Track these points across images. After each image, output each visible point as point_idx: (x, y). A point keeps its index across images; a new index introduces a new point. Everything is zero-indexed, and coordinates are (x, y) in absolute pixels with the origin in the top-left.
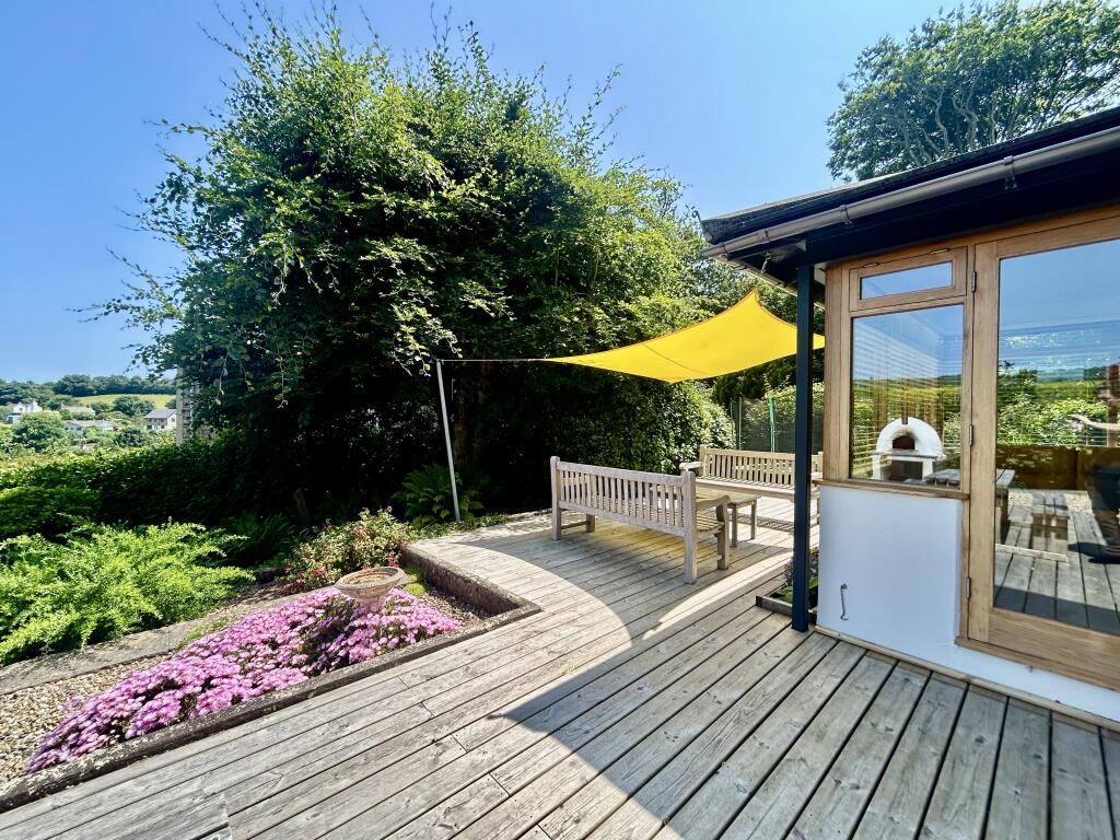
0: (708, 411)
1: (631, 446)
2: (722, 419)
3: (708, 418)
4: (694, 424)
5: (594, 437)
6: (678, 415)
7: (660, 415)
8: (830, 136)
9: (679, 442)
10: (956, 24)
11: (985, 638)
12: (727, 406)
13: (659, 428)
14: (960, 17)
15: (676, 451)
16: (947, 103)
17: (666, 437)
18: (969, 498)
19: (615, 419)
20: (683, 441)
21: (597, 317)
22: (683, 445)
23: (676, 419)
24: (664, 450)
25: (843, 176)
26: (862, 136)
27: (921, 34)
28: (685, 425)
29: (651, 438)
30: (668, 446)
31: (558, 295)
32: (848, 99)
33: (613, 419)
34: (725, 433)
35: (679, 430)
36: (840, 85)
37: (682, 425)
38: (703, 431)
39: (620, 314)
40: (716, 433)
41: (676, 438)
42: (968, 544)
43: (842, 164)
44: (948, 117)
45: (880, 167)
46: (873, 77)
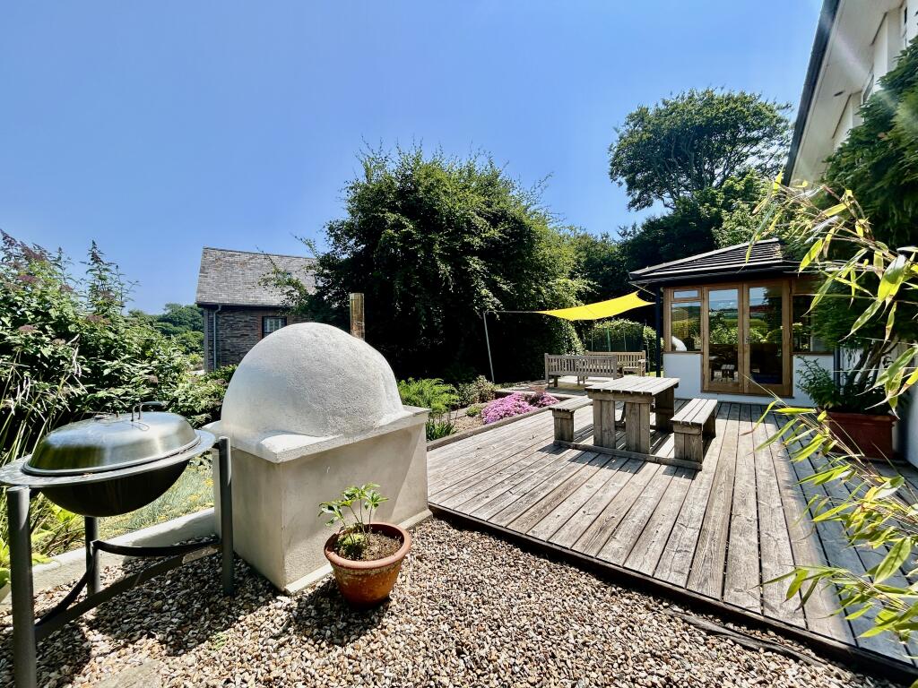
8: (610, 157)
10: (680, 103)
14: (683, 98)
16: (677, 147)
18: (702, 353)
25: (618, 181)
26: (629, 158)
27: (662, 107)
32: (621, 138)
42: (703, 366)
43: (616, 173)
44: (678, 152)
45: (639, 177)
46: (635, 125)
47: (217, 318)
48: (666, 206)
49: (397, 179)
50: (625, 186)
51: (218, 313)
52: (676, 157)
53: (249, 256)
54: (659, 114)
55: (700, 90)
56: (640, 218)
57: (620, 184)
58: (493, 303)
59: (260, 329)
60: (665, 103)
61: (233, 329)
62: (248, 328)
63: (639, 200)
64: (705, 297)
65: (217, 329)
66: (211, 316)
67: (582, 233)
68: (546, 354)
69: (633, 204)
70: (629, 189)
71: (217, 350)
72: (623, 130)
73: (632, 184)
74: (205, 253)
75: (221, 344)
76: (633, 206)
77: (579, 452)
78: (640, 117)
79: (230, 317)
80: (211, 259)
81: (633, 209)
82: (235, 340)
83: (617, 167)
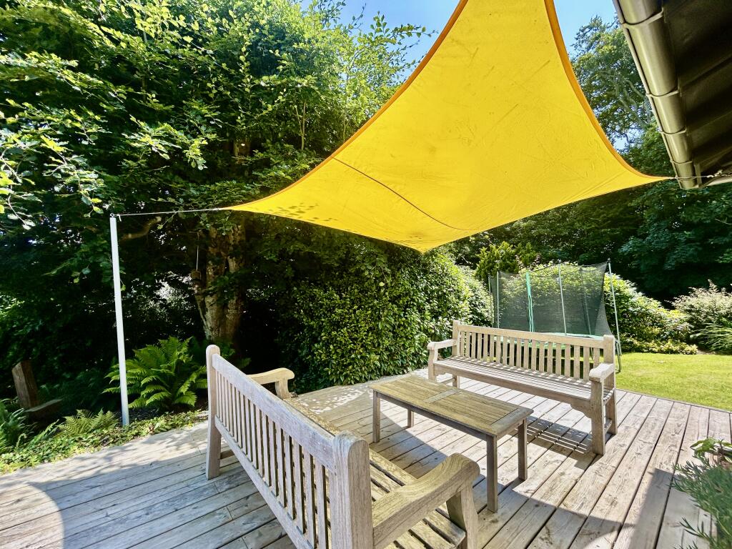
0: (468, 285)
1: (380, 319)
2: (482, 293)
3: (467, 292)
5: (338, 311)
6: (434, 287)
7: (414, 287)
9: (435, 315)
13: (414, 300)
15: (432, 325)
20: (440, 314)
22: (440, 318)
23: (432, 292)
24: (419, 324)
29: (405, 311)
30: (423, 319)
33: (361, 292)
34: (484, 306)
35: (435, 303)
37: (439, 297)
38: (461, 304)
40: (475, 306)
41: (432, 311)
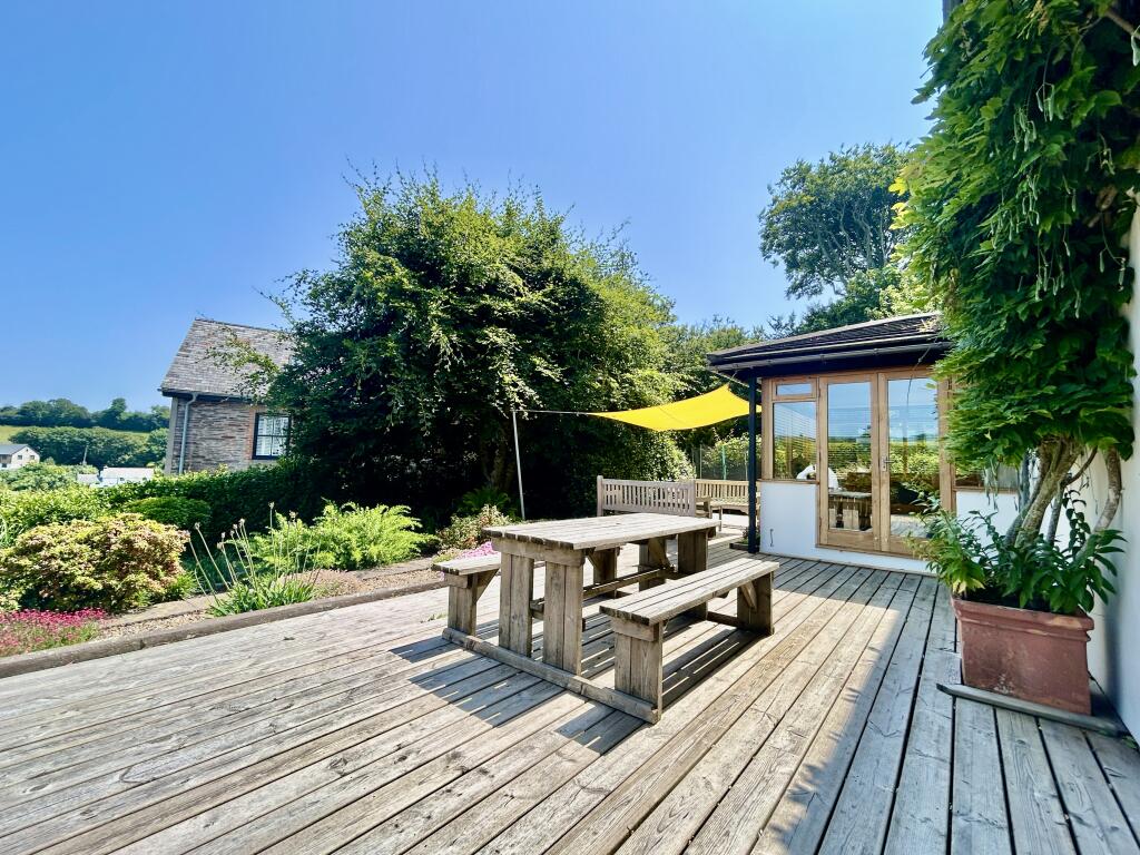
0: (677, 455)
2: (686, 462)
3: (677, 460)
4: (669, 463)
6: (659, 455)
7: (647, 454)
8: (761, 226)
10: (852, 159)
11: (826, 543)
12: (689, 452)
14: (855, 153)
16: (848, 215)
17: (651, 472)
18: (819, 483)
19: (618, 457)
21: (612, 385)
23: (657, 459)
25: (772, 259)
26: (786, 229)
27: (827, 163)
28: (663, 463)
31: (584, 366)
32: (775, 201)
35: (660, 467)
36: (769, 188)
37: (661, 463)
38: (675, 469)
39: (624, 381)
41: (658, 473)
42: (819, 504)
43: (770, 248)
44: (849, 223)
45: (802, 254)
46: (794, 187)
47: (190, 411)
48: (837, 293)
49: (399, 217)
50: (783, 266)
51: (192, 405)
52: (847, 230)
53: (257, 333)
54: (824, 172)
55: (880, 144)
56: (800, 308)
57: (775, 263)
58: (521, 395)
59: (252, 430)
60: (832, 159)
61: (212, 428)
62: (234, 428)
63: (801, 285)
64: (823, 393)
65: (188, 427)
66: (181, 409)
67: (729, 327)
68: (599, 477)
69: (794, 289)
70: (788, 271)
71: (185, 457)
72: (778, 191)
73: (793, 264)
74: (195, 326)
75: (192, 447)
76: (794, 292)
77: (468, 655)
78: (801, 175)
79: (208, 410)
80: (202, 334)
81: (793, 296)
82: (213, 443)
83: (770, 242)
